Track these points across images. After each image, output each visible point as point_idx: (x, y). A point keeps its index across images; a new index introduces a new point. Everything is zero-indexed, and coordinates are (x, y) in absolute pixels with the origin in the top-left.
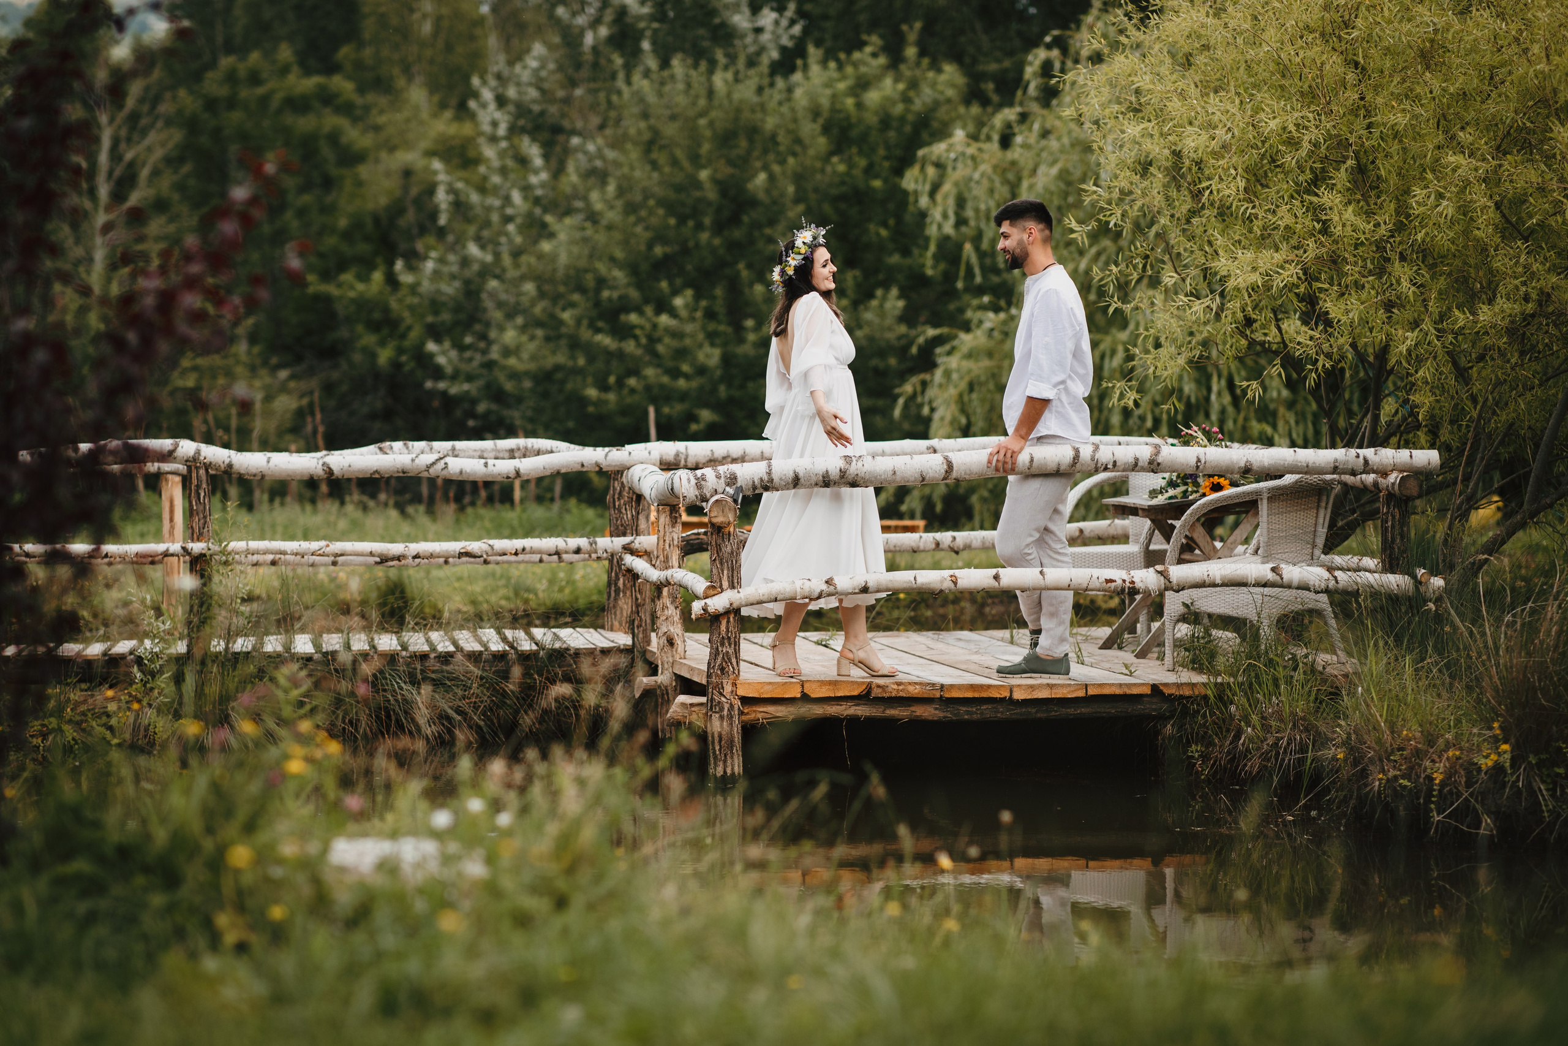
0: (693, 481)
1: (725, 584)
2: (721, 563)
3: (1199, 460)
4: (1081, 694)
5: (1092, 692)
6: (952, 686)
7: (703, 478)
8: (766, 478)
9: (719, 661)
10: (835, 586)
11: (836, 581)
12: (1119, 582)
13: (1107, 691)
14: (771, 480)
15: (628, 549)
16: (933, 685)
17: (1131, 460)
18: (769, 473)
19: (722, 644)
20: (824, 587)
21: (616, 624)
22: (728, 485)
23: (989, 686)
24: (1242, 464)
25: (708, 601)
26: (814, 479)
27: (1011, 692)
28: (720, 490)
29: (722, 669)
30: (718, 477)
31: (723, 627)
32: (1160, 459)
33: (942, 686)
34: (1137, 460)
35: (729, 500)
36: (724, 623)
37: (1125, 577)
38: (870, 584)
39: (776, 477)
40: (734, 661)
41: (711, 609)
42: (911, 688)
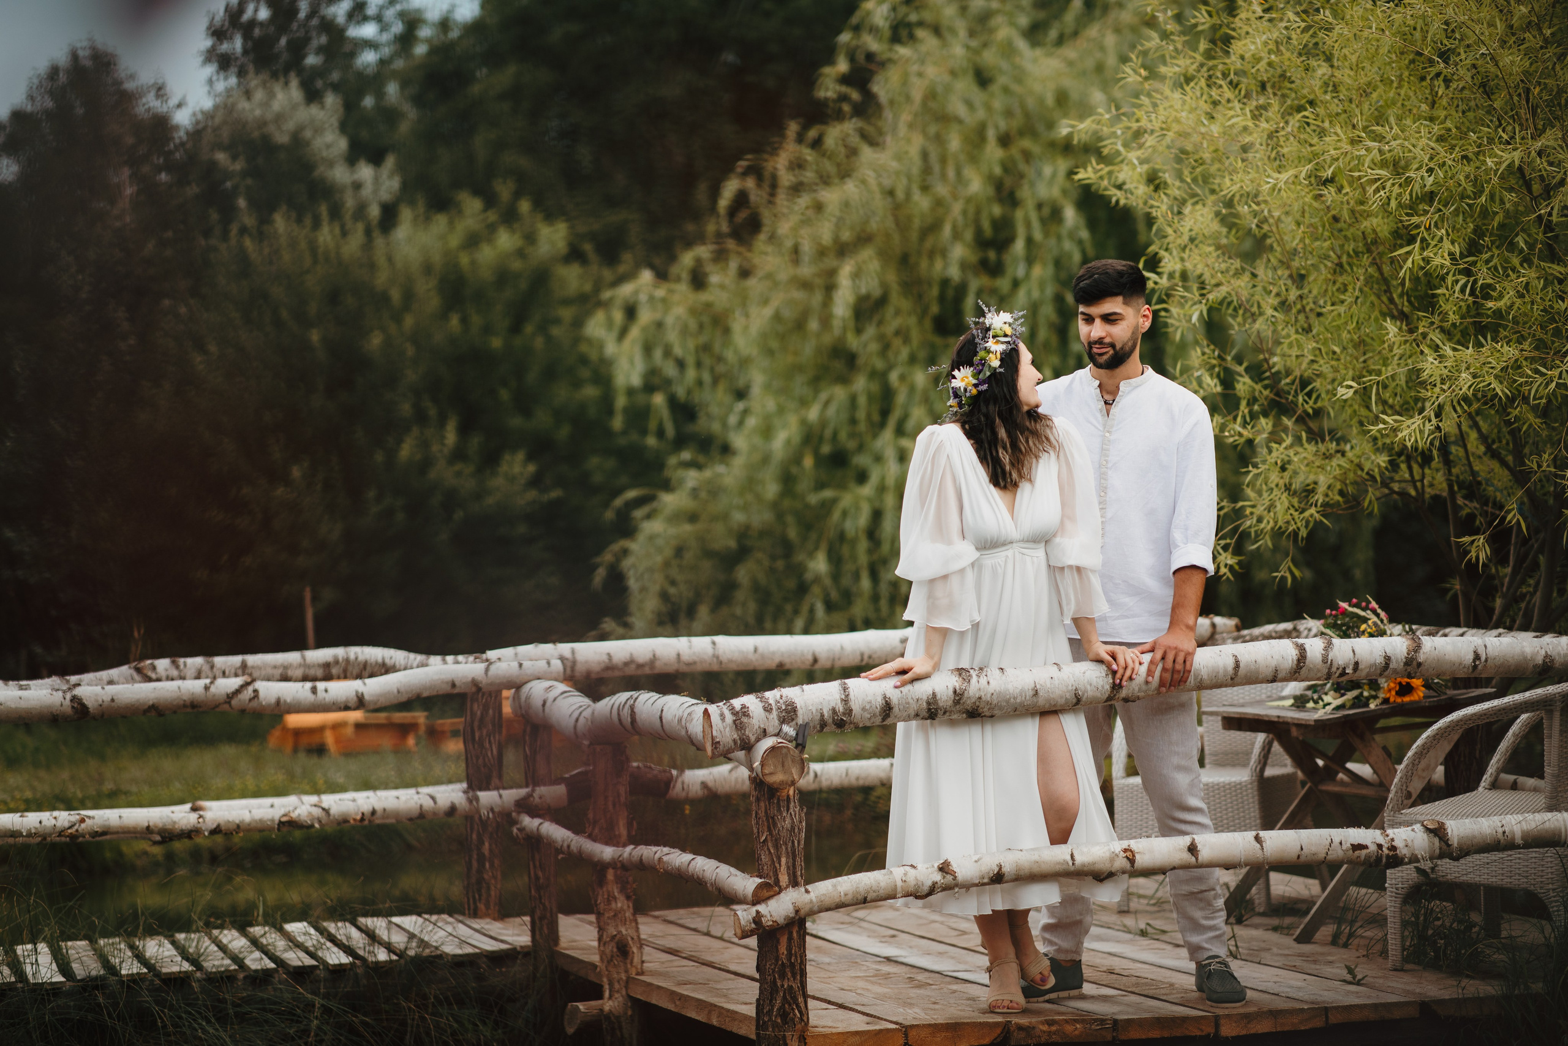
0: (729, 718)
1: (784, 879)
2: (777, 847)
3: (1477, 657)
4: (1318, 1023)
5: (1334, 1019)
6: (1129, 1021)
7: (744, 712)
8: (840, 708)
9: (778, 1002)
10: (953, 874)
11: (955, 866)
12: (1373, 848)
13: (1356, 1017)
14: (849, 712)
15: (525, 806)
16: (1102, 1021)
17: (1380, 660)
18: (846, 701)
19: (783, 976)
20: (937, 877)
21: (481, 906)
22: (783, 721)
23: (1185, 1019)
24: (1539, 660)
25: (762, 908)
26: (914, 707)
27: (1217, 1026)
28: (771, 730)
29: (784, 1015)
30: (768, 709)
31: (783, 949)
32: (1421, 658)
33: (1115, 1021)
34: (1388, 659)
35: (791, 746)
36: (784, 941)
37: (1381, 840)
38: (1006, 869)
39: (856, 706)
40: (801, 1000)
41: (767, 921)
42: (1069, 1028)
